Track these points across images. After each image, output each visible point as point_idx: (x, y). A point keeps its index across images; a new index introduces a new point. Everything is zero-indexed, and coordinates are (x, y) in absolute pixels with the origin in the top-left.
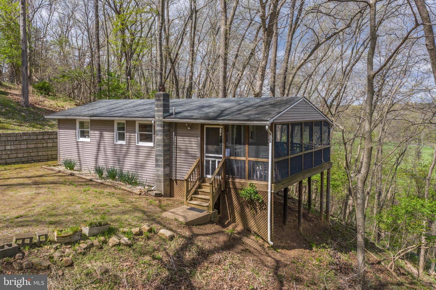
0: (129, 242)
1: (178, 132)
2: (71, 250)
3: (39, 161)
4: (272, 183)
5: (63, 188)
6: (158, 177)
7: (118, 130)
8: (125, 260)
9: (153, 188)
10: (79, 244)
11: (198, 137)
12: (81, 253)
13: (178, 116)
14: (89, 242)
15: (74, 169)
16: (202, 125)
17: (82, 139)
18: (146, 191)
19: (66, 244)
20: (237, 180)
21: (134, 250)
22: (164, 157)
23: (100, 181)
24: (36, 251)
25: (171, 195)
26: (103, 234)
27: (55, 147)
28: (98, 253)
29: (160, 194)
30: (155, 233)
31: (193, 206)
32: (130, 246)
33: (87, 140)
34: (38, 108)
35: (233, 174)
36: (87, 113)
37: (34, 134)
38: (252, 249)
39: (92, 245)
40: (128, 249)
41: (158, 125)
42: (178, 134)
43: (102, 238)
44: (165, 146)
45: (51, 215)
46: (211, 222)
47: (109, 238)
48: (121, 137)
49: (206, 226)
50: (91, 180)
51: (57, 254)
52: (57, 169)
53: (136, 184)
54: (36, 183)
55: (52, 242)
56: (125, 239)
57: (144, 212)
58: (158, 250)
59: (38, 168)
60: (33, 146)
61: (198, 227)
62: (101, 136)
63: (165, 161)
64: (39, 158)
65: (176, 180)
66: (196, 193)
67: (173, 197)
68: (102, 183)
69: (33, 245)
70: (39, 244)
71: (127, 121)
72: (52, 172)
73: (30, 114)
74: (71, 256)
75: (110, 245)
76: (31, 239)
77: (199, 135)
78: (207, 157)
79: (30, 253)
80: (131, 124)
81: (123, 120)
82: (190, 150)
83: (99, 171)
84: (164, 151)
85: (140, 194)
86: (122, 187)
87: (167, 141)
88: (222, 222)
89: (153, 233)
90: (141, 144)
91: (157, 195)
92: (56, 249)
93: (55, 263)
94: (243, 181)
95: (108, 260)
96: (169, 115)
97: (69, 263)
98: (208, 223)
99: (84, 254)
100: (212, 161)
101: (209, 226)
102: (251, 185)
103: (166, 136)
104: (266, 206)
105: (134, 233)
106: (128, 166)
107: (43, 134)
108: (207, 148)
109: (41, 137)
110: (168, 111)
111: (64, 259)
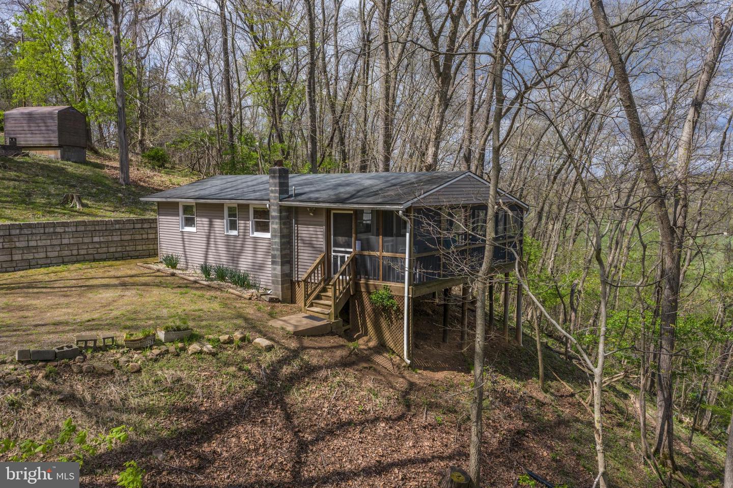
0: (214, 350)
1: (299, 219)
2: (141, 355)
3: (137, 257)
4: (409, 285)
5: (156, 291)
6: (276, 277)
7: (229, 217)
8: (204, 370)
9: (269, 292)
10: (151, 349)
11: (322, 226)
12: (151, 359)
13: (300, 198)
14: (163, 348)
15: (178, 267)
16: (328, 210)
17: (187, 229)
18: (259, 295)
19: (136, 349)
20: (371, 282)
21: (218, 359)
22: (281, 251)
23: (205, 283)
24: (100, 355)
25: (293, 301)
26: (182, 340)
27: (155, 240)
28: (174, 361)
29: (276, 299)
30: (250, 342)
31: (312, 314)
32: (214, 355)
33: (192, 229)
34: (142, 186)
35: (366, 273)
36: (192, 194)
37: (129, 221)
38: (379, 368)
39: (167, 352)
40: (211, 358)
41: (274, 210)
42: (300, 222)
43: (180, 345)
44: (282, 237)
45: (129, 319)
46: (332, 333)
47: (189, 345)
48: (233, 226)
49: (323, 338)
50: (196, 282)
51: (124, 359)
52: (155, 267)
53: (249, 286)
54: (124, 285)
55: (118, 346)
56: (208, 347)
57: (246, 319)
58: (249, 361)
59: (132, 266)
60: (128, 237)
61: (310, 338)
62: (211, 225)
63: (282, 256)
64: (137, 254)
65: (298, 282)
66: (318, 297)
67: (295, 303)
68: (209, 286)
69: (96, 349)
70: (105, 348)
71: (239, 205)
72: (149, 271)
73: (129, 194)
74: (139, 362)
75: (190, 352)
76: (95, 341)
77: (324, 223)
78: (335, 251)
79: (93, 357)
80: (244, 208)
81: (234, 204)
82: (315, 242)
83: (206, 270)
84: (282, 244)
85: (250, 299)
86: (230, 290)
87: (285, 231)
88: (349, 335)
89: (246, 342)
90: (257, 234)
91: (272, 300)
92: (123, 353)
93: (120, 368)
94: (377, 283)
95: (183, 368)
96: (289, 197)
97: (135, 369)
98: (328, 334)
99: (156, 360)
100: (341, 257)
101: (327, 338)
102: (386, 288)
103: (285, 224)
104: (403, 314)
105: (222, 341)
106: (244, 265)
107: (143, 221)
108: (335, 241)
109: (139, 226)
110: (287, 192)
111: (131, 364)
